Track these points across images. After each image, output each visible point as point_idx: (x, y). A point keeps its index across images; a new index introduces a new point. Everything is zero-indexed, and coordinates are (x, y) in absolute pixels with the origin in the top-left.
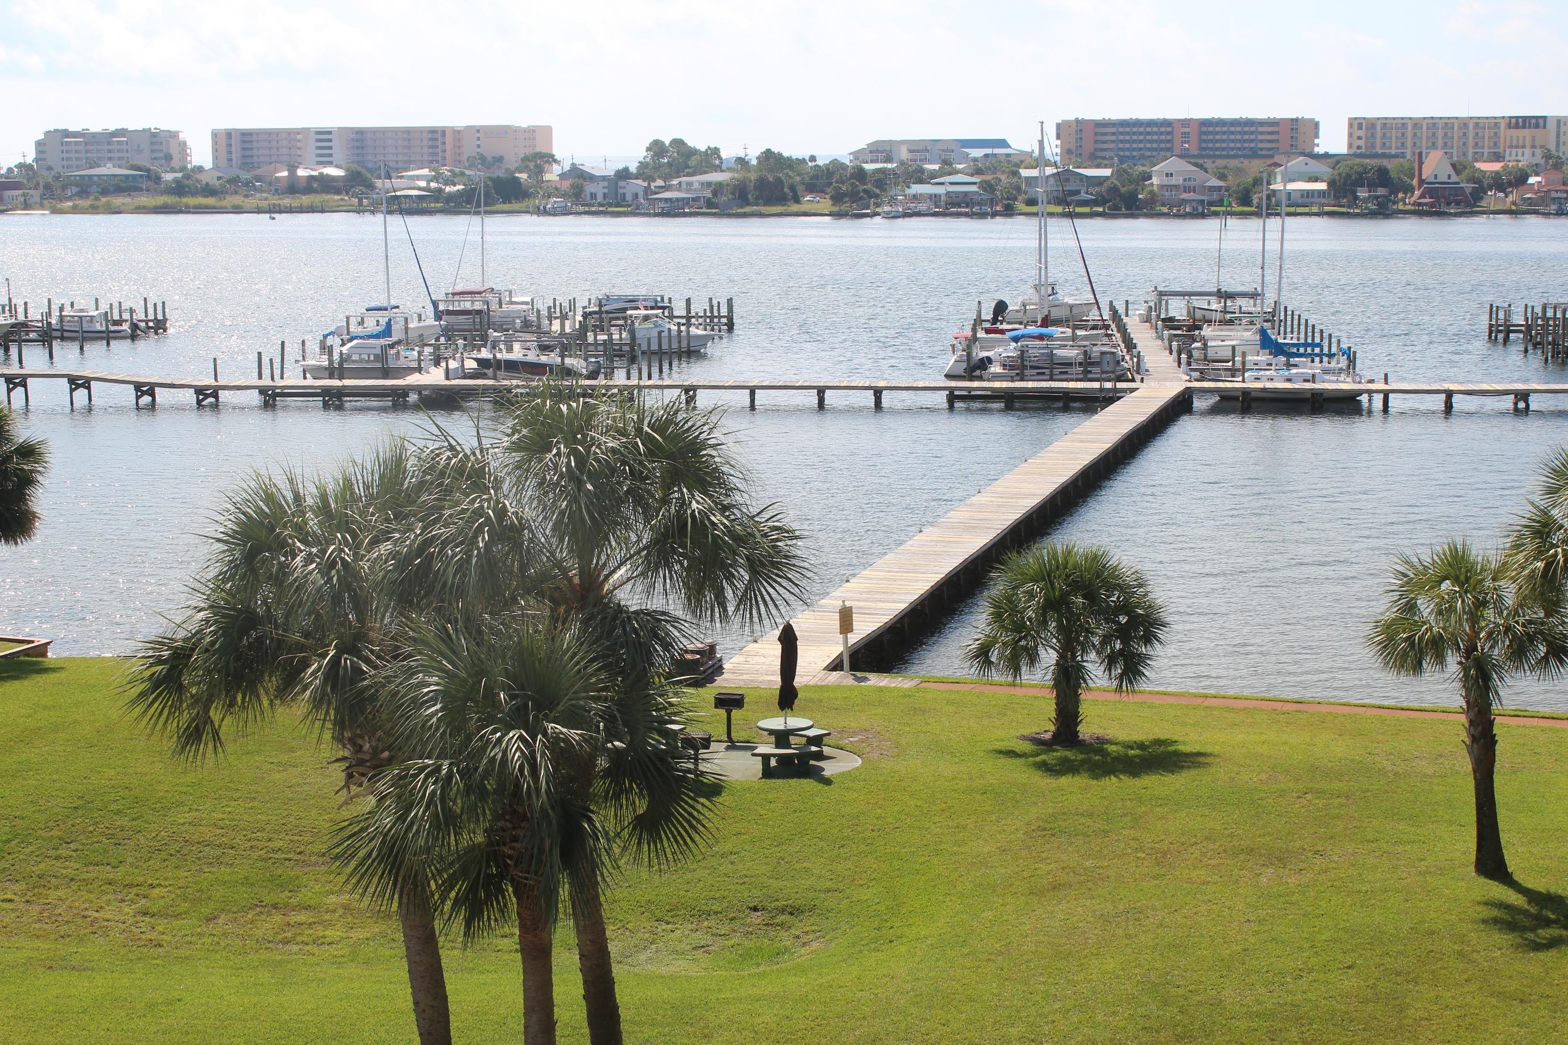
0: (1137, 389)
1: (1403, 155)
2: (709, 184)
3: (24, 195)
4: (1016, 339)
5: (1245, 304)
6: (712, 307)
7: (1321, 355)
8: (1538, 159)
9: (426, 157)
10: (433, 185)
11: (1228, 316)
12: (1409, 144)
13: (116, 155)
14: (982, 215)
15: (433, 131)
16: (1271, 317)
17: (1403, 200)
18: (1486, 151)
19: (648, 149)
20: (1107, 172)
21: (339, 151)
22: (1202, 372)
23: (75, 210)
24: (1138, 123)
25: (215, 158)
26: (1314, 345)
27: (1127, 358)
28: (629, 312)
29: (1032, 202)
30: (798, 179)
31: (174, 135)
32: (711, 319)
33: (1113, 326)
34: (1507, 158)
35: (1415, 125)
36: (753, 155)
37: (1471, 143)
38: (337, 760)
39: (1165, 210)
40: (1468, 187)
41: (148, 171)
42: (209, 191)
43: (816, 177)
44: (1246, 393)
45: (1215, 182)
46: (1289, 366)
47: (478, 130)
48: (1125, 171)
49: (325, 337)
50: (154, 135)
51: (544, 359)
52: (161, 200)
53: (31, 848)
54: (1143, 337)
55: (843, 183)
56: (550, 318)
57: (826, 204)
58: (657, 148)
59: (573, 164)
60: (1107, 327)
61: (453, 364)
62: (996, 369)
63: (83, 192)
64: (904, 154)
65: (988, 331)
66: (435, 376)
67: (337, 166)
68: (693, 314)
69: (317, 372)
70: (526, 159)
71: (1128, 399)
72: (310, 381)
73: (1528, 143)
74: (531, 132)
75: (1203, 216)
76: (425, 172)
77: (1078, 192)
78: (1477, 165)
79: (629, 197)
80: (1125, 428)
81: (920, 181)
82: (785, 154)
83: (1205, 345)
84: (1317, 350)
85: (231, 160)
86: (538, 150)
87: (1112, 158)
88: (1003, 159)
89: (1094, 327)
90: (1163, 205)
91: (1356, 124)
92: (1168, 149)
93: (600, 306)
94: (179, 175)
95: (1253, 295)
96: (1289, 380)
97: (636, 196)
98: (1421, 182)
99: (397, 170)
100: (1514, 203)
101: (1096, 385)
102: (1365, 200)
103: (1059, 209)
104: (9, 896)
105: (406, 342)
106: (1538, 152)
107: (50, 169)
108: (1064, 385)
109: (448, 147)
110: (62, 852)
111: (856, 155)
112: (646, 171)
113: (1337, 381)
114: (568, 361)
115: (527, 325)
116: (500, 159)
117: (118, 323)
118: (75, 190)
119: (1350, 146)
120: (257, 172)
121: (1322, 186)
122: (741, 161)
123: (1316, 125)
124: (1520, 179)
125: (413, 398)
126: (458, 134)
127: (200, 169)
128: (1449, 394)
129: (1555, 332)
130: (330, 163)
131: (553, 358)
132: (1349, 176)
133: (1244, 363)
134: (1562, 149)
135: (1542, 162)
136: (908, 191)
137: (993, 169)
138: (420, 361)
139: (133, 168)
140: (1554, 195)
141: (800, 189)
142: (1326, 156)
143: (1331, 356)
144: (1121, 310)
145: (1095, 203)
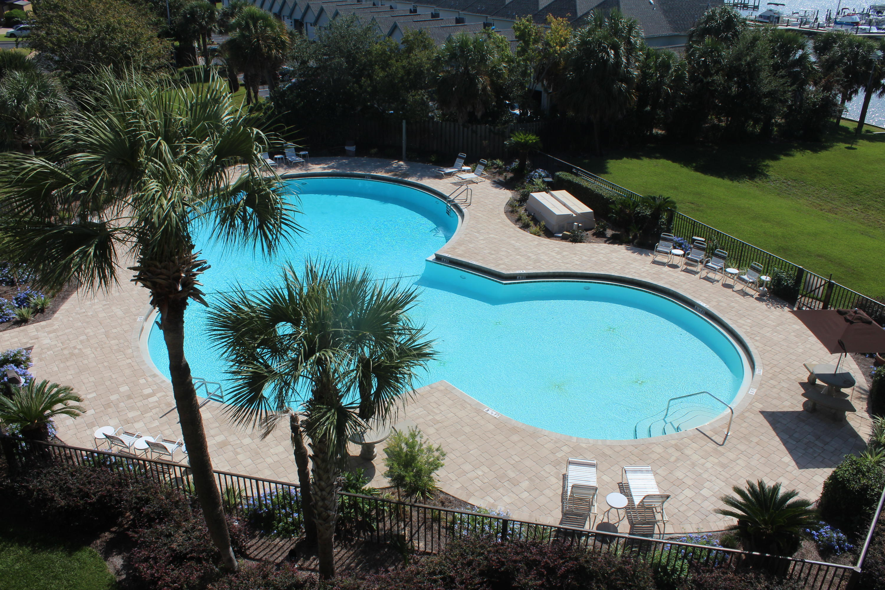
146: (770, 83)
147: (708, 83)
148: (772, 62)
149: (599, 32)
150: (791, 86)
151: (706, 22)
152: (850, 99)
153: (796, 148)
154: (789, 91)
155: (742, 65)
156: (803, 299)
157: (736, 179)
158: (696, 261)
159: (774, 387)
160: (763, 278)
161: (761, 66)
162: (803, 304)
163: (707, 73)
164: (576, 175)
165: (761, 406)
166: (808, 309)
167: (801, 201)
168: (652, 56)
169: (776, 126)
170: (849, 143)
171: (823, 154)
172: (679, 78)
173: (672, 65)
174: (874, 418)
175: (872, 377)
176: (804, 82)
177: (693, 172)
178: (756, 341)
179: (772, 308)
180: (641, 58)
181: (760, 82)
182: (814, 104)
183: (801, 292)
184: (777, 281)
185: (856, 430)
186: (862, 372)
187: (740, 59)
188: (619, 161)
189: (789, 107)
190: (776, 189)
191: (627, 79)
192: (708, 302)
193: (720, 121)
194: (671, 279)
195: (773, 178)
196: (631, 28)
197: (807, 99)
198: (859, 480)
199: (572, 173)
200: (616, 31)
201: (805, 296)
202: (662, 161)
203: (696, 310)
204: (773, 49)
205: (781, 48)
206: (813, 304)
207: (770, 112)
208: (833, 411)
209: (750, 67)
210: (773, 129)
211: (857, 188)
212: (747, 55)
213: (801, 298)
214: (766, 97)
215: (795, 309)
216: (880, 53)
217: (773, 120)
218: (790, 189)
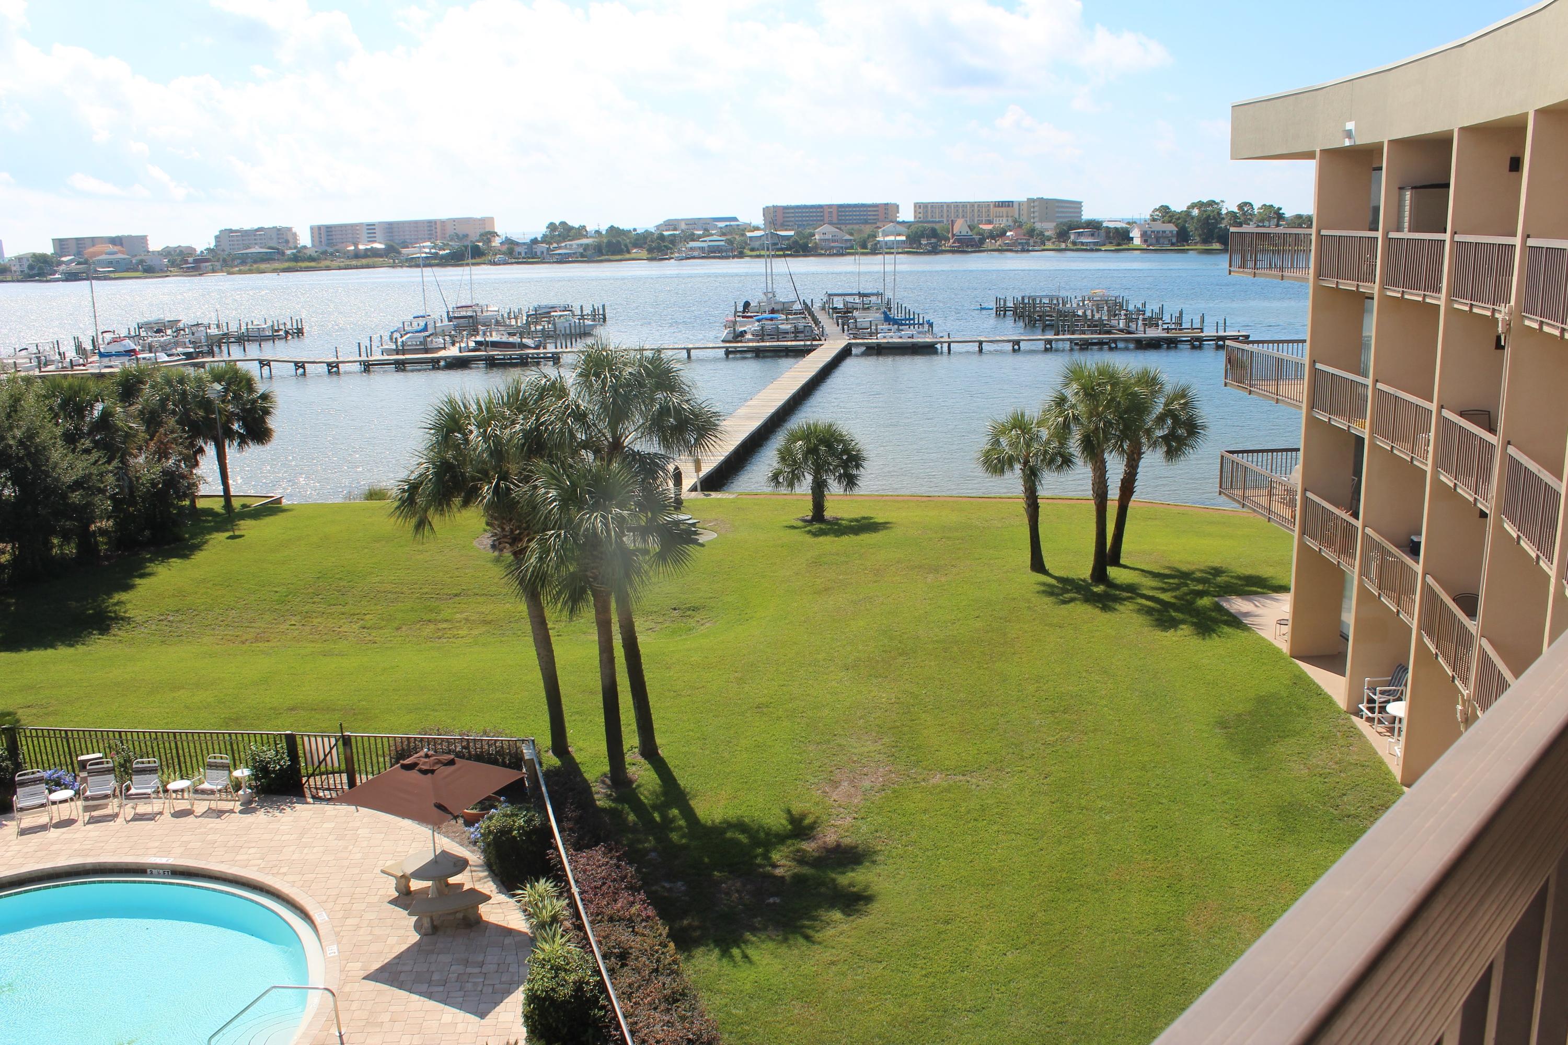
0: (822, 345)
1: (942, 222)
2: (582, 245)
3: (212, 265)
4: (758, 321)
5: (874, 299)
6: (594, 309)
7: (914, 324)
8: (1010, 223)
9: (426, 236)
10: (433, 251)
11: (866, 306)
12: (945, 216)
13: (259, 241)
14: (727, 257)
15: (430, 222)
16: (887, 306)
17: (945, 244)
18: (984, 219)
19: (547, 228)
20: (792, 233)
21: (379, 234)
22: (855, 334)
23: (240, 272)
24: (806, 207)
25: (313, 241)
26: (910, 319)
27: (816, 329)
28: (551, 314)
29: (752, 250)
30: (628, 241)
31: (290, 229)
32: (594, 316)
33: (807, 313)
34: (995, 222)
35: (948, 206)
36: (604, 229)
37: (976, 215)
39: (823, 252)
40: (977, 237)
41: (278, 249)
42: (311, 259)
43: (637, 240)
44: (878, 344)
45: (848, 237)
46: (899, 330)
47: (454, 220)
48: (801, 232)
49: (392, 333)
50: (279, 230)
51: (511, 340)
52: (286, 265)
54: (822, 316)
55: (653, 242)
56: (509, 318)
57: (644, 253)
58: (552, 227)
59: (506, 237)
60: (804, 313)
61: (462, 345)
62: (748, 336)
63: (244, 262)
64: (683, 226)
65: (742, 317)
66: (453, 351)
67: (380, 243)
68: (585, 314)
69: (389, 352)
70: (481, 235)
71: (819, 350)
72: (386, 357)
73: (1005, 215)
74: (483, 221)
75: (842, 255)
76: (428, 244)
77: (777, 244)
78: (981, 226)
79: (539, 254)
80: (820, 364)
81: (693, 240)
82: (621, 228)
83: (856, 321)
84: (912, 322)
85: (321, 242)
86: (487, 230)
87: (792, 226)
88: (735, 227)
89: (797, 314)
90: (822, 249)
91: (918, 206)
92: (822, 220)
93: (535, 311)
94: (295, 251)
95: (877, 295)
96: (900, 338)
97: (542, 253)
98: (953, 235)
99: (411, 243)
100: (1000, 245)
101: (802, 343)
102: (926, 245)
105: (435, 334)
106: (1010, 219)
107: (223, 250)
108: (785, 343)
109: (439, 230)
111: (658, 227)
112: (545, 239)
113: (925, 338)
114: (524, 340)
115: (498, 323)
116: (466, 236)
117: (278, 331)
118: (239, 261)
119: (915, 217)
120: (337, 248)
121: (904, 238)
122: (598, 232)
123: (898, 206)
124: (1003, 233)
125: (442, 363)
126: (443, 223)
127: (305, 247)
128: (980, 343)
129: (1029, 311)
130: (374, 241)
131: (515, 339)
132: (916, 233)
133: (876, 329)
134: (1022, 217)
135: (1012, 224)
136: (688, 246)
137: (731, 233)
138: (444, 343)
139: (269, 248)
140: (1019, 241)
141: (630, 246)
142: (904, 222)
143: (919, 325)
144: (810, 305)
145: (787, 249)
146: (71, 466)
148: (58, 431)
150: (108, 462)
152: (196, 464)
153: (151, 560)
154: (107, 472)
155: (10, 446)
156: (312, 779)
157: (77, 642)
158: (106, 797)
159: (358, 927)
160: (237, 773)
161: (43, 441)
162: (316, 788)
165: (359, 965)
166: (328, 793)
167: (204, 641)
169: (101, 535)
170: (227, 530)
171: (199, 557)
174: (514, 896)
175: (475, 843)
176: (125, 453)
178: (285, 874)
179: (277, 813)
181: (54, 469)
182: (153, 483)
183: (303, 771)
184: (261, 770)
185: (504, 924)
187: (2, 437)
189: (113, 497)
190: (154, 635)
192: (166, 853)
194: (76, 846)
195: (139, 619)
197: (138, 478)
198: (566, 981)
201: (313, 775)
203: (152, 874)
204: (51, 409)
205: (64, 405)
206: (331, 781)
207: (85, 514)
208: (460, 916)
209: (26, 448)
210: (96, 543)
211: (277, 592)
212: (11, 428)
213: (308, 780)
214: (73, 491)
215: (310, 800)
216: (218, 387)
217: (93, 527)
218: (177, 627)
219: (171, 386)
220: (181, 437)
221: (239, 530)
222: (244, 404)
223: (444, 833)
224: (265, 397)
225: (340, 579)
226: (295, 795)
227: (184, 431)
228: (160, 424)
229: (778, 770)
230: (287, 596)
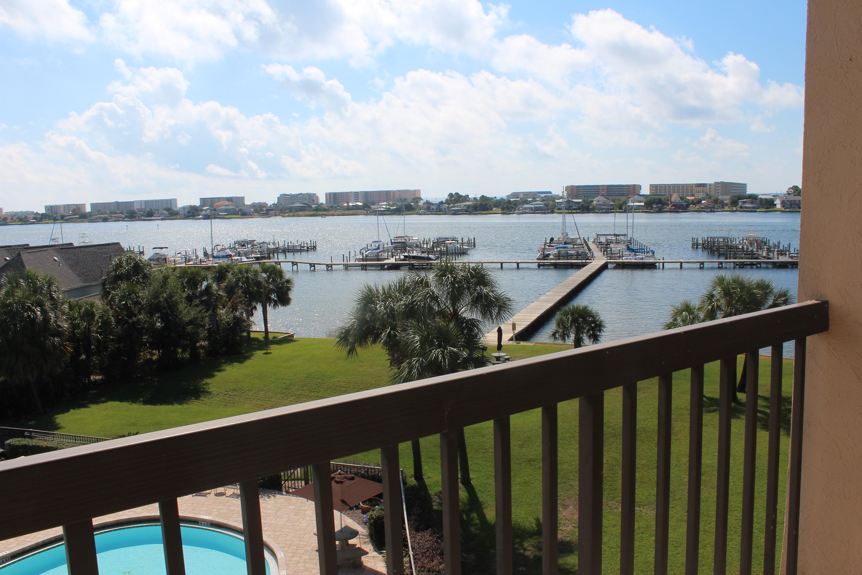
0: (592, 262)
1: (666, 195)
2: (466, 205)
3: (275, 212)
4: (557, 248)
5: (622, 238)
6: (469, 240)
7: (644, 252)
8: (704, 196)
9: (385, 199)
10: (387, 207)
11: (618, 241)
12: (667, 192)
13: (299, 200)
14: (545, 213)
15: (387, 192)
16: (630, 242)
17: (666, 208)
18: (689, 193)
19: (448, 196)
20: (580, 200)
21: (360, 197)
22: (610, 257)
23: (289, 216)
24: (589, 186)
25: (326, 201)
26: (642, 249)
27: (589, 253)
28: (446, 242)
29: (559, 209)
30: (491, 203)
31: (315, 194)
32: (469, 243)
33: (584, 244)
34: (696, 195)
35: (669, 186)
36: (478, 197)
37: (685, 191)
38: (388, 360)
39: (597, 211)
40: (685, 204)
41: (308, 205)
42: (325, 210)
43: (496, 203)
44: (623, 263)
45: (612, 203)
46: (635, 255)
47: (400, 191)
48: (586, 200)
49: (361, 250)
50: (310, 195)
51: (423, 255)
52: (312, 213)
53: (296, 388)
54: (593, 246)
55: (504, 204)
56: (423, 244)
57: (500, 210)
58: (451, 195)
59: (426, 200)
60: (583, 245)
61: (397, 257)
62: (551, 257)
63: (291, 211)
64: (522, 196)
65: (549, 246)
66: (392, 261)
67: (360, 202)
68: (464, 242)
69: (359, 260)
70: (413, 199)
71: (589, 265)
72: (357, 262)
73: (701, 191)
74: (415, 191)
75: (608, 213)
76: (385, 203)
77: (572, 206)
78: (687, 198)
79: (443, 209)
80: (589, 273)
81: (527, 204)
82: (488, 197)
83: (611, 249)
84: (643, 251)
85: (330, 201)
86: (416, 197)
87: (582, 196)
88: (550, 197)
89: (579, 245)
90: (597, 210)
91: (652, 186)
92: (598, 194)
93: (438, 240)
94: (317, 206)
95: (625, 235)
96: (636, 259)
97: (445, 209)
98: (671, 203)
99: (377, 203)
100: (698, 208)
101: (580, 261)
102: (655, 208)
103: (567, 211)
104: (291, 400)
105: (383, 251)
106: (704, 194)
107: (281, 205)
108: (571, 261)
109: (391, 196)
110: (304, 388)
111: (508, 196)
112: (447, 202)
113: (650, 260)
114: (430, 256)
115: (417, 246)
116: (406, 199)
117: (303, 247)
118: (288, 210)
119: (650, 192)
120: (338, 204)
121: (643, 204)
122: (475, 198)
123: (641, 186)
124: (699, 202)
125: (386, 267)
126: (394, 192)
127: (322, 204)
128: (681, 263)
129: (711, 246)
130: (358, 201)
131: (425, 255)
132: (650, 201)
133: (622, 254)
134: (711, 193)
135: (706, 197)
136: (523, 207)
137: (547, 200)
138: (388, 256)
139: (304, 204)
140: (709, 206)
141: (492, 206)
142: (643, 195)
143: (647, 252)
144: (587, 240)
145: (577, 209)
146: (189, 312)
147: (133, 323)
148: (185, 295)
149: (19, 293)
150: (207, 312)
151: (116, 270)
152: (252, 315)
153: (224, 363)
154: (206, 317)
155: (161, 302)
156: (287, 482)
157: (184, 403)
159: (298, 562)
161: (177, 300)
162: (289, 487)
163: (131, 314)
164: (30, 437)
166: (294, 490)
167: (246, 406)
168: (75, 307)
169: (202, 349)
170: (264, 350)
171: (248, 363)
172: (106, 323)
173: (96, 312)
174: (381, 553)
175: (365, 523)
176: (215, 308)
177: (143, 406)
179: (267, 498)
180: (67, 311)
181: (180, 314)
182: (228, 323)
183: (283, 478)
185: (374, 568)
186: (356, 522)
187: (158, 297)
188: (66, 414)
189: (208, 330)
190: (221, 401)
191: (58, 333)
192: (210, 514)
193: (152, 354)
195: (215, 393)
196: (50, 284)
197: (221, 320)
199: (25, 437)
200: (36, 290)
201: (287, 480)
202: (110, 404)
203: (201, 525)
204: (182, 284)
205: (188, 282)
206: (297, 484)
207: (194, 338)
208: (352, 561)
209: (168, 303)
210: (199, 352)
211: (285, 383)
212: (162, 292)
213: (285, 483)
214: (189, 325)
215: (284, 493)
216: (264, 275)
217: (198, 344)
218: (233, 398)
219: (241, 274)
220: (244, 300)
221: (270, 350)
222: (278, 285)
223: (350, 516)
224: (288, 281)
225: (318, 378)
226: (277, 490)
227: (246, 297)
228: (234, 293)
229: (535, 496)
230: (290, 386)
